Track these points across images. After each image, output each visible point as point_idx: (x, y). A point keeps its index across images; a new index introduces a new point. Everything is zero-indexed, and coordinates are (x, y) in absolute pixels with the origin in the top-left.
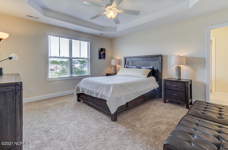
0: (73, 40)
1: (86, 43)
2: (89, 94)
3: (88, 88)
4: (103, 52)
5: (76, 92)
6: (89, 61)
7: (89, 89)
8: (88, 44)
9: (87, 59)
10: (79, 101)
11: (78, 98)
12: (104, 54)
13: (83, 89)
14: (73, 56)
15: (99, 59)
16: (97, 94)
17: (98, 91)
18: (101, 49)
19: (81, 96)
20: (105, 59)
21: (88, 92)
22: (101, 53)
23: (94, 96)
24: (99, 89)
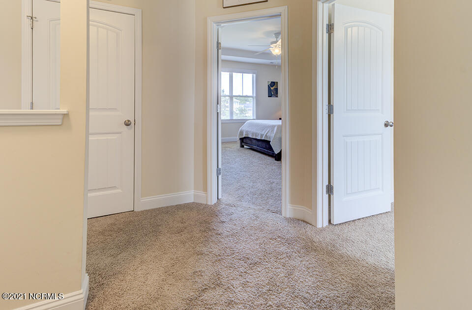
0: (234, 73)
1: (250, 76)
2: (254, 137)
3: (252, 131)
4: (274, 87)
5: (239, 136)
6: (255, 100)
7: (255, 131)
8: (253, 76)
9: (252, 97)
10: (242, 146)
11: (241, 143)
12: (276, 90)
13: (247, 132)
14: (234, 94)
15: (269, 97)
16: (262, 135)
17: (263, 133)
18: (272, 82)
19: (244, 141)
20: (277, 97)
21: (253, 134)
22: (272, 88)
23: (259, 138)
24: (264, 131)
